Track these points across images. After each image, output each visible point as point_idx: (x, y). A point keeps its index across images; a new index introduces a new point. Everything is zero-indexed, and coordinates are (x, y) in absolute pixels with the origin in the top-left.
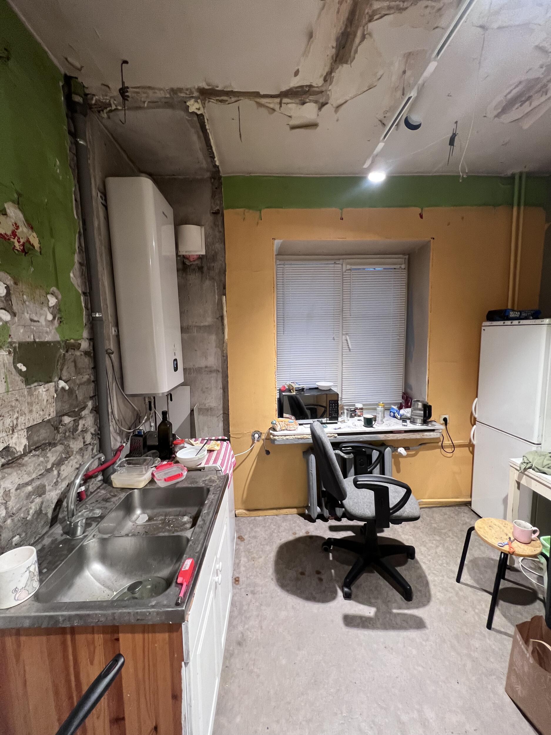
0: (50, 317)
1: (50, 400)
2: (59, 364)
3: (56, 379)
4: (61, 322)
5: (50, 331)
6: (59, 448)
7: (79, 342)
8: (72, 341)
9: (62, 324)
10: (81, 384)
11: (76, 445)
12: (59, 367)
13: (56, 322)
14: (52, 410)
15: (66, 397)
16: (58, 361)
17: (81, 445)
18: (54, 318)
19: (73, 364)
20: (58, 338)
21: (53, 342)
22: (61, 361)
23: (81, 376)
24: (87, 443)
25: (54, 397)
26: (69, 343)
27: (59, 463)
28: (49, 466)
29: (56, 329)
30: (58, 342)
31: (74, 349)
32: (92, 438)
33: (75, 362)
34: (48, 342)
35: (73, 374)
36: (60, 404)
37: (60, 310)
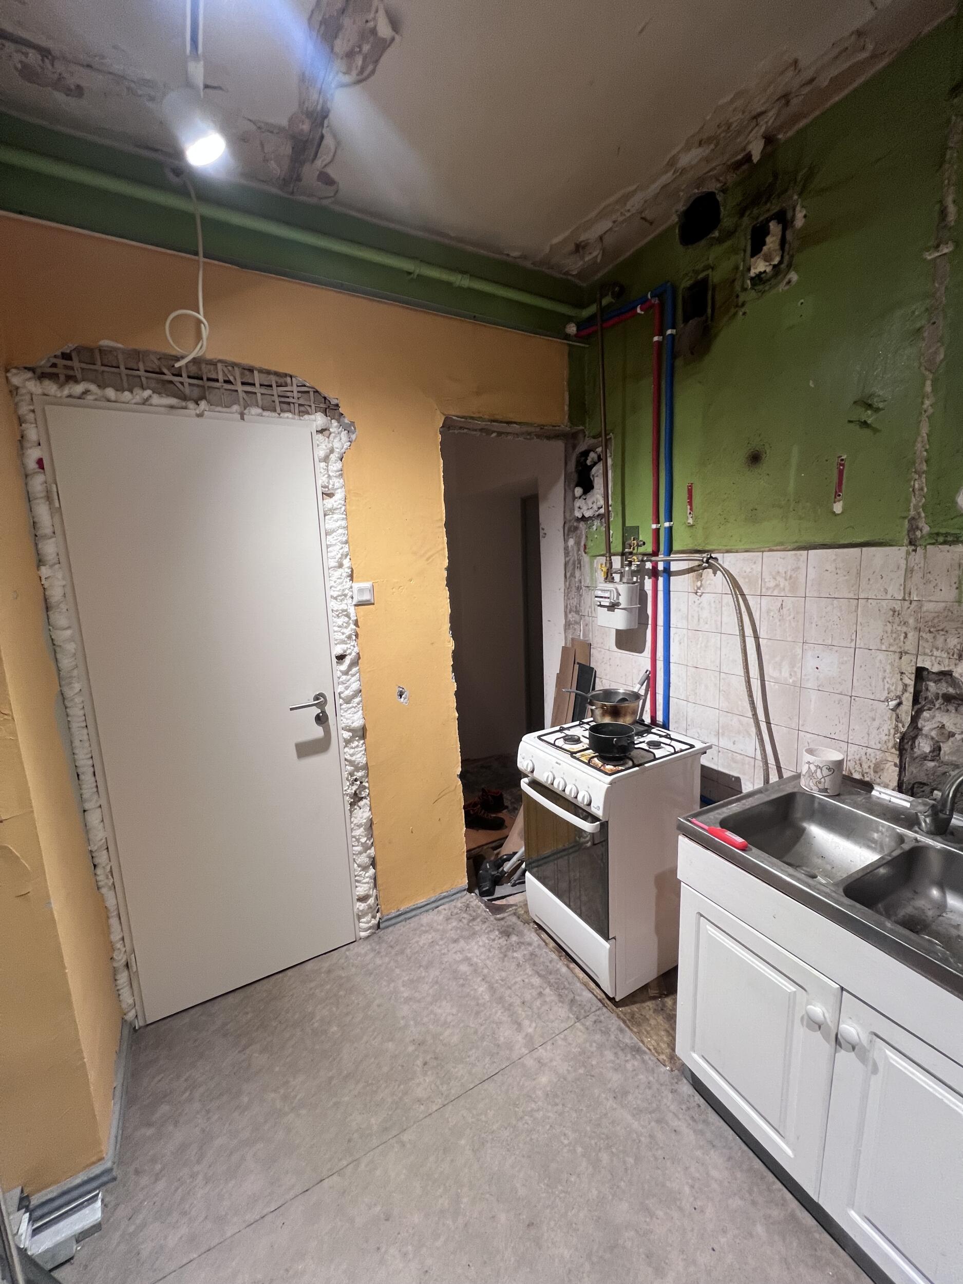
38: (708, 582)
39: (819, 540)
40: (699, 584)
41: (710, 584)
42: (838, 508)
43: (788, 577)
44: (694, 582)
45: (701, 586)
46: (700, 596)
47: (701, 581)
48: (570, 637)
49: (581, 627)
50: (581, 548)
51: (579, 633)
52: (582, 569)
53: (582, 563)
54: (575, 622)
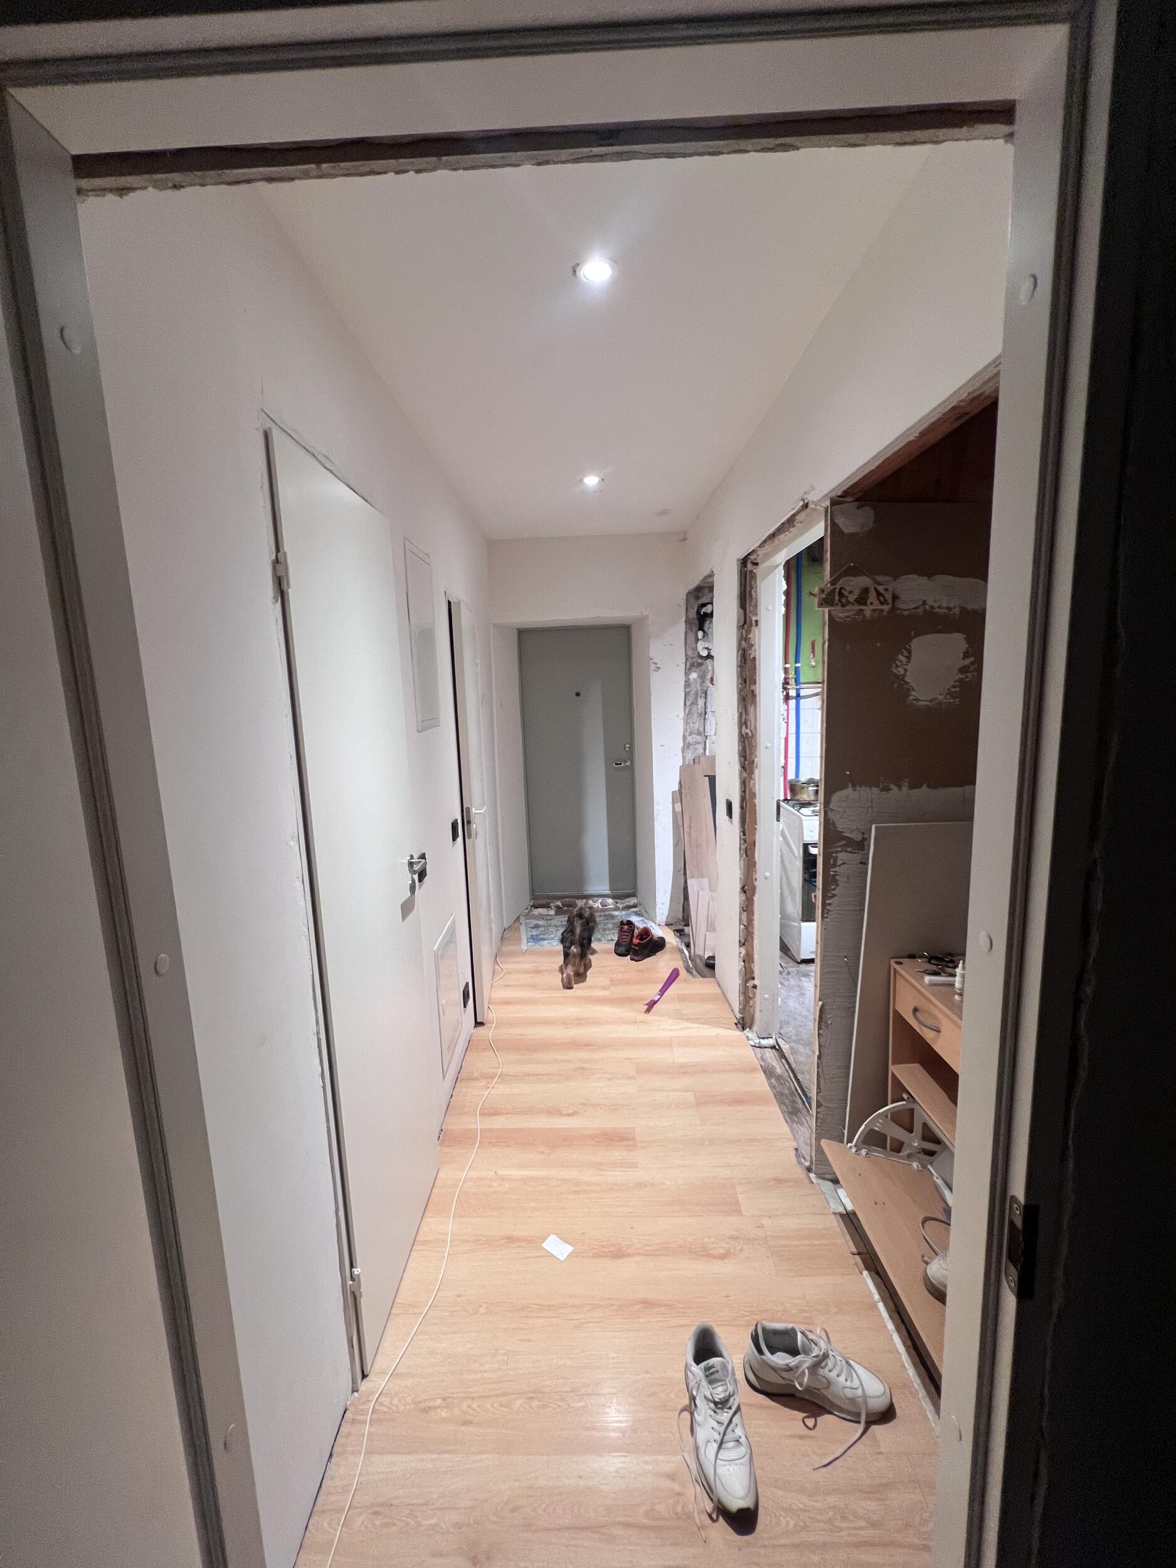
44: (818, 702)
48: (690, 756)
49: (707, 746)
50: (706, 681)
51: (701, 751)
52: (709, 698)
53: (708, 692)
54: (697, 743)
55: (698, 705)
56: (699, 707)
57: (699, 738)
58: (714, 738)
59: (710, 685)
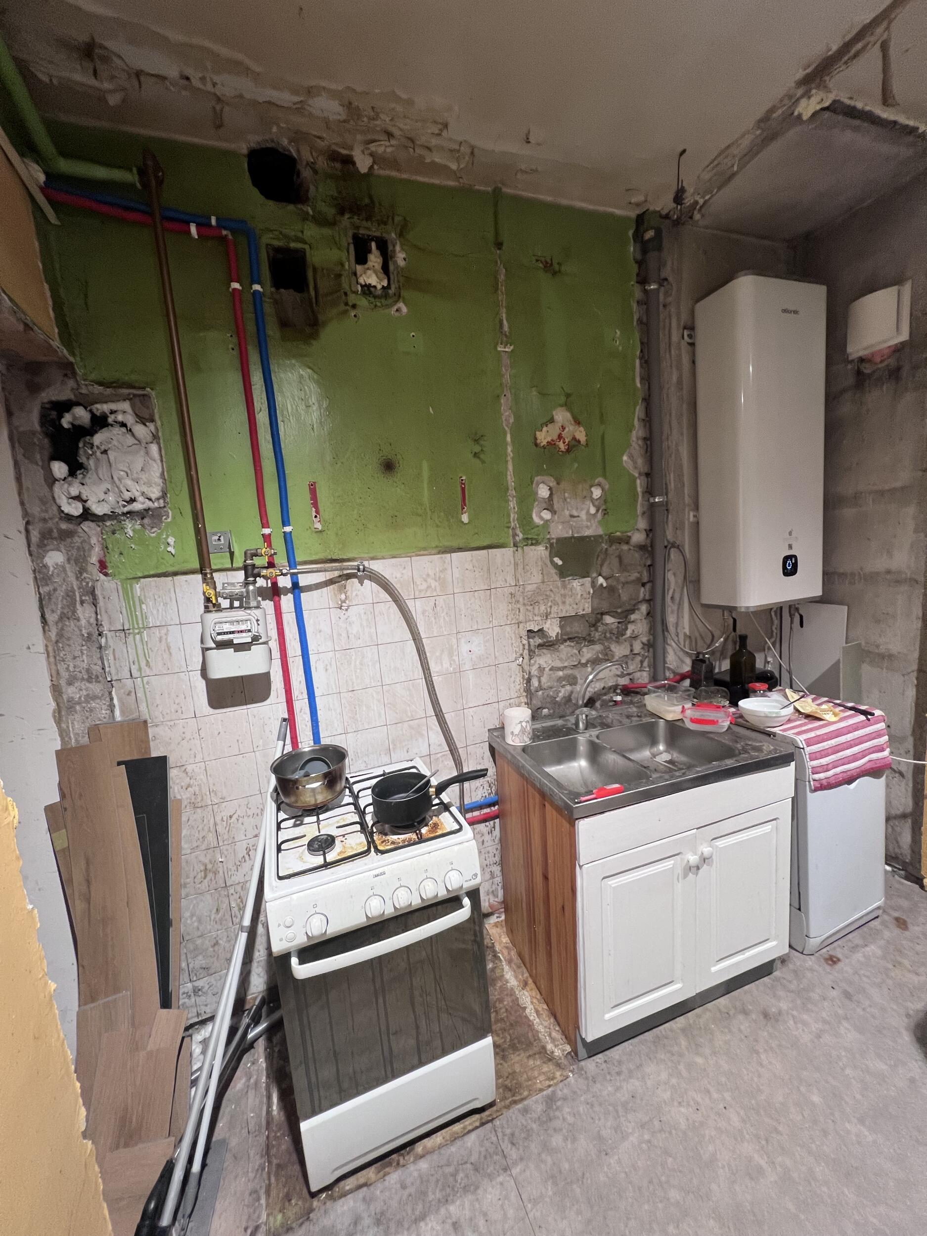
0: (593, 510)
1: (585, 596)
2: (599, 559)
3: (594, 575)
4: (605, 514)
5: (591, 526)
6: (598, 647)
7: (629, 534)
8: (618, 534)
9: (606, 516)
10: (627, 583)
11: (619, 650)
12: (599, 562)
13: (599, 515)
14: (587, 605)
15: (605, 594)
16: (598, 556)
17: (627, 652)
18: (597, 511)
19: (617, 559)
20: (600, 531)
21: (594, 536)
22: (602, 556)
23: (627, 574)
24: (636, 652)
25: (589, 592)
26: (614, 536)
27: (595, 662)
28: (583, 661)
29: (599, 522)
30: (600, 536)
31: (620, 543)
32: (643, 648)
33: (620, 558)
34: (588, 537)
35: (616, 571)
36: (596, 601)
37: (605, 502)
38: (354, 594)
39: (455, 544)
40: (343, 597)
41: (356, 595)
42: (465, 518)
43: (437, 579)
44: (336, 595)
45: (346, 598)
46: (347, 610)
47: (346, 594)
48: (78, 727)
49: (116, 701)
50: (90, 568)
51: (105, 712)
52: (101, 603)
53: (98, 592)
54: (91, 698)
55: (78, 620)
56: (83, 622)
57: (96, 688)
58: (129, 683)
59: (102, 577)
